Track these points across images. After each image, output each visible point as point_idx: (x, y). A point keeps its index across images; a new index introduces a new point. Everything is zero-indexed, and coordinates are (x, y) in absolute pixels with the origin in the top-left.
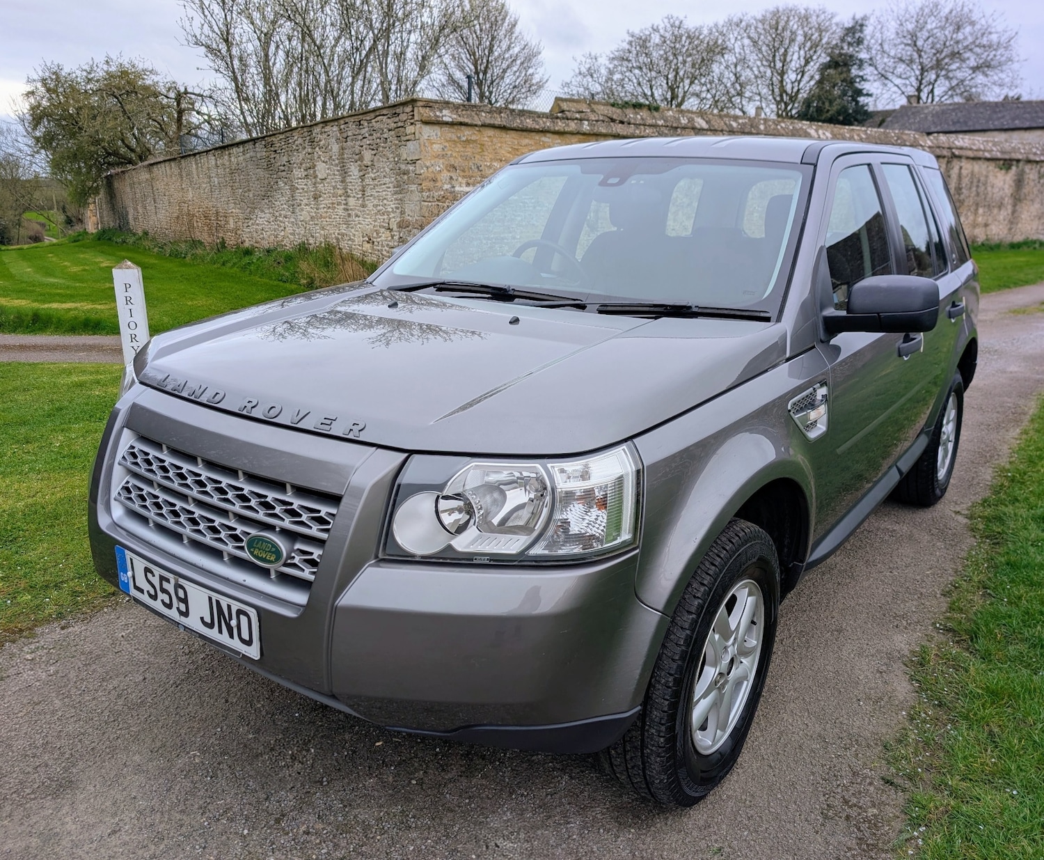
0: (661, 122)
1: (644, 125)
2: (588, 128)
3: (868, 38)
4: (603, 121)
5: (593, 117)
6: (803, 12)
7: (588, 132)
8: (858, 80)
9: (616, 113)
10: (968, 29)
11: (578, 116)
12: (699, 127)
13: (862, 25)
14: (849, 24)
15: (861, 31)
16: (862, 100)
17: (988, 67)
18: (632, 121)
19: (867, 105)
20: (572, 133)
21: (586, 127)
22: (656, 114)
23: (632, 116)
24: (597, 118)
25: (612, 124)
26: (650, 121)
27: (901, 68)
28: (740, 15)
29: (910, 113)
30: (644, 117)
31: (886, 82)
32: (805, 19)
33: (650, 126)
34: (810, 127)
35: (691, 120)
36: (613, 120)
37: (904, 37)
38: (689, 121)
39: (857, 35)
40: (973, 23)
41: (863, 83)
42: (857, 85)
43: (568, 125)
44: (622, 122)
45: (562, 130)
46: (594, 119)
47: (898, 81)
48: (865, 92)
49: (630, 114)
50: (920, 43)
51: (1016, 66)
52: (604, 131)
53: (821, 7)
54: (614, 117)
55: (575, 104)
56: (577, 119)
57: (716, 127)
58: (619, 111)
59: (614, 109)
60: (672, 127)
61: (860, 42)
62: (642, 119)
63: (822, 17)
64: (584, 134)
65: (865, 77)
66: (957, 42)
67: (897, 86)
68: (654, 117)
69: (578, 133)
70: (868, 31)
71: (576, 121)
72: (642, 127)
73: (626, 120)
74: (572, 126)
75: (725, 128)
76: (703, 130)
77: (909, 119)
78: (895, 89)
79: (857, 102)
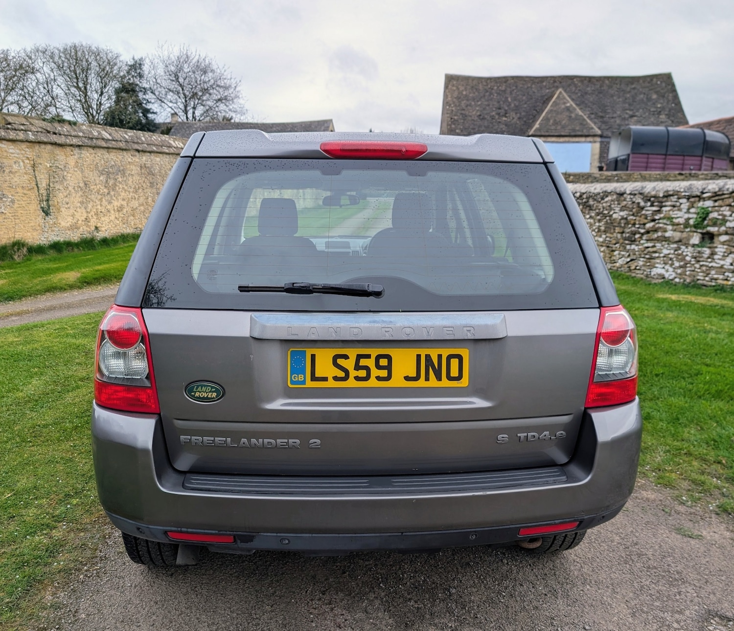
0: (81, 134)
1: (71, 136)
2: (33, 137)
3: (146, 73)
4: (42, 132)
5: (34, 129)
6: (95, 50)
7: (34, 140)
8: (145, 102)
9: (49, 127)
10: (210, 74)
11: (22, 127)
12: (106, 138)
13: (140, 64)
14: (131, 62)
15: (140, 69)
16: (150, 115)
17: (226, 99)
18: (62, 133)
19: (155, 119)
20: (22, 141)
21: (31, 137)
22: (75, 128)
23: (60, 129)
24: (37, 130)
25: (48, 134)
26: (73, 133)
27: (170, 96)
28: (44, 46)
29: (185, 127)
30: (68, 129)
31: (163, 104)
32: (97, 54)
33: (75, 136)
34: (170, 139)
35: (99, 133)
36: (49, 132)
37: (170, 75)
38: (99, 134)
39: (138, 71)
40: (213, 71)
41: (148, 104)
42: (144, 105)
43: (17, 135)
44: (55, 133)
45: (15, 139)
46: (35, 130)
47: (171, 105)
48: (151, 111)
49: (59, 128)
50: (181, 80)
51: (241, 101)
52: (45, 140)
53: (108, 48)
54: (49, 129)
55: (16, 118)
56: (22, 130)
57: (117, 138)
58: (49, 124)
59: (45, 123)
60: (89, 138)
61: (141, 76)
62: (68, 131)
63: (110, 55)
64: (31, 142)
65: (149, 100)
66: (205, 82)
67: (171, 108)
68: (75, 130)
69: (27, 141)
70: (146, 68)
71: (22, 132)
72: (70, 137)
73: (57, 132)
74: (21, 136)
75: (122, 139)
76: (109, 140)
77: (186, 131)
78: (170, 110)
79: (147, 118)
